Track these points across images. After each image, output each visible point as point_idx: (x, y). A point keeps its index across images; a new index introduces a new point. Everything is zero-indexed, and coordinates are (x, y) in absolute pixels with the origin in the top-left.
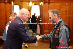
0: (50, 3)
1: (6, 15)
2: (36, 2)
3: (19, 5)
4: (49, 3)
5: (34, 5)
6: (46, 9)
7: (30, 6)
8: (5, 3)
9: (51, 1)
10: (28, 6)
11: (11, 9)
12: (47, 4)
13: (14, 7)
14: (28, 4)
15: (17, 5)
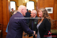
1: (3, 10)
3: (15, 1)
5: (29, 1)
6: (40, 5)
7: (25, 2)
10: (23, 2)
11: (8, 5)
13: (10, 3)
15: (13, 1)
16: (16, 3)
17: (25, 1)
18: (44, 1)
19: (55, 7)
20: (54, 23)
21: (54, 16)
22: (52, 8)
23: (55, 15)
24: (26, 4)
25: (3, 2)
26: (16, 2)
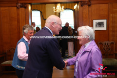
0: (92, 5)
1: (19, 26)
2: (68, 4)
4: (89, 5)
5: (65, 9)
7: (57, 11)
8: (18, 8)
9: (92, 2)
10: (55, 11)
11: (28, 16)
12: (86, 7)
13: (31, 13)
14: (54, 8)
15: (36, 10)
16: (41, 13)
17: (57, 8)
18: (90, 10)
19: (111, 18)
20: (110, 47)
21: (109, 35)
22: (106, 20)
23: (111, 33)
24: (60, 14)
25: (20, 13)
26: (42, 11)
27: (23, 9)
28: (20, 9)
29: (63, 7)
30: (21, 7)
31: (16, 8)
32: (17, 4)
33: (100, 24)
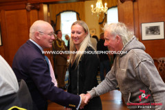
4: (134, 1)
6: (126, 17)
8: (28, 11)
12: (129, 3)
16: (78, 14)
22: (163, 23)
27: (35, 11)
28: (31, 12)
29: (106, 4)
30: (32, 8)
31: (25, 11)
32: (26, 4)
33: (154, 30)
